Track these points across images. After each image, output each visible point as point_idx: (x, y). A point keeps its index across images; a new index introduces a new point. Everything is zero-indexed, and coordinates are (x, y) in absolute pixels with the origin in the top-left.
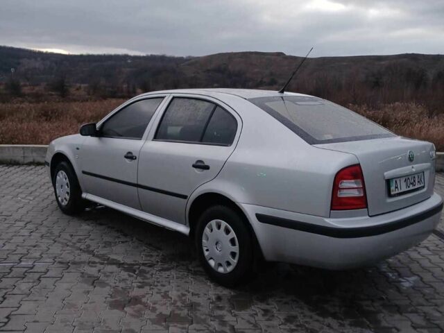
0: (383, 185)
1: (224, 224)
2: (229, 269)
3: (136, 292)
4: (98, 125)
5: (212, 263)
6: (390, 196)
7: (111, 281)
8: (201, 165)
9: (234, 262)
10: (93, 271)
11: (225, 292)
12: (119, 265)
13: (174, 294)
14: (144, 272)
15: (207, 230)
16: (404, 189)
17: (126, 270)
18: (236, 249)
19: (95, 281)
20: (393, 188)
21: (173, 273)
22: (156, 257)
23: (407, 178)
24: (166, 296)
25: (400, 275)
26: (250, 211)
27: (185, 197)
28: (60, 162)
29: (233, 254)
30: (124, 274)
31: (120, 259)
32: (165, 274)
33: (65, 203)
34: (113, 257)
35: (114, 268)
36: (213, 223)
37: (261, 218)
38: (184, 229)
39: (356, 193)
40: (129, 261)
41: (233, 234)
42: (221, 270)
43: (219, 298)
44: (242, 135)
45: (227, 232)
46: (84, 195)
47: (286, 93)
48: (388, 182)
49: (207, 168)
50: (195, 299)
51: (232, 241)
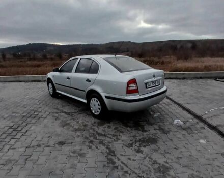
0: (144, 85)
1: (96, 99)
2: (98, 113)
3: (69, 121)
4: (59, 69)
5: (93, 111)
6: (147, 88)
7: (62, 118)
8: (88, 81)
9: (99, 111)
10: (57, 115)
11: (97, 121)
12: (65, 113)
13: (80, 122)
14: (73, 115)
15: (91, 101)
16: (152, 86)
17: (67, 114)
18: (100, 107)
19: (57, 118)
20: (147, 86)
21: (82, 115)
22: (78, 110)
23: (153, 82)
24: (78, 122)
25: (154, 113)
26: (103, 95)
27: (84, 91)
28: (49, 81)
29: (99, 109)
30: (66, 116)
31: (66, 111)
32: (79, 115)
33: (52, 94)
34: (64, 110)
35: (63, 114)
36: (93, 99)
37: (107, 97)
38: (85, 101)
39: (135, 88)
40: (69, 112)
41: (99, 102)
42: (96, 114)
43: (95, 123)
44: (100, 70)
45: (97, 102)
46: (57, 91)
47: (117, 56)
48: (146, 84)
49: (90, 81)
50: (87, 123)
51: (99, 105)
